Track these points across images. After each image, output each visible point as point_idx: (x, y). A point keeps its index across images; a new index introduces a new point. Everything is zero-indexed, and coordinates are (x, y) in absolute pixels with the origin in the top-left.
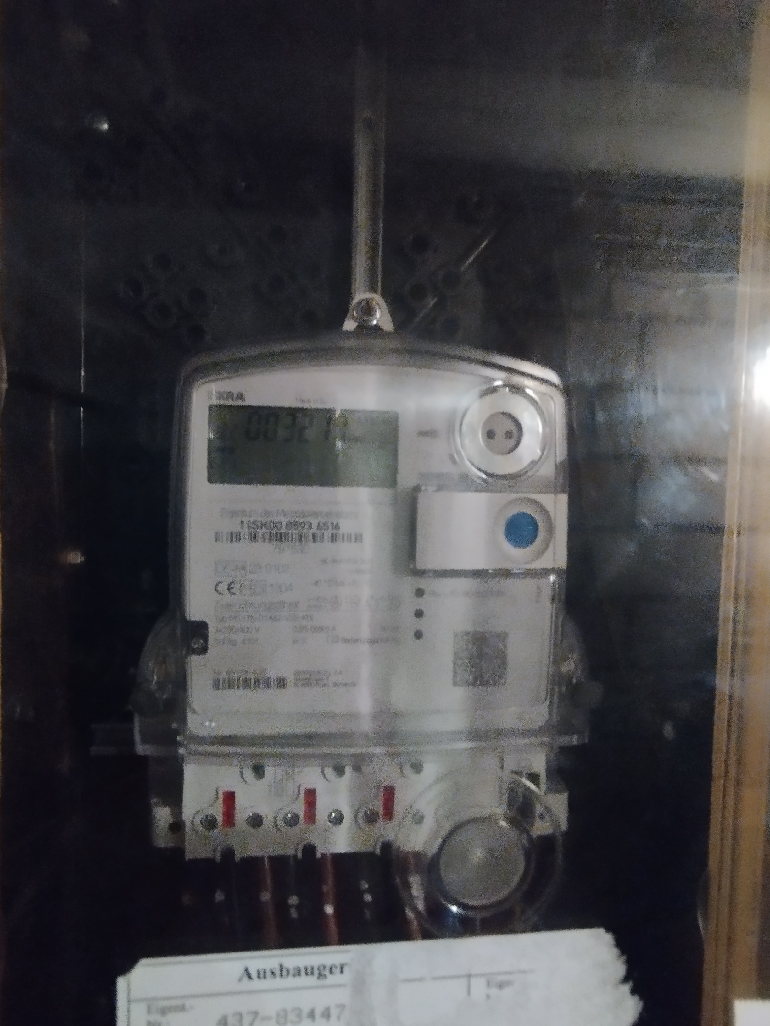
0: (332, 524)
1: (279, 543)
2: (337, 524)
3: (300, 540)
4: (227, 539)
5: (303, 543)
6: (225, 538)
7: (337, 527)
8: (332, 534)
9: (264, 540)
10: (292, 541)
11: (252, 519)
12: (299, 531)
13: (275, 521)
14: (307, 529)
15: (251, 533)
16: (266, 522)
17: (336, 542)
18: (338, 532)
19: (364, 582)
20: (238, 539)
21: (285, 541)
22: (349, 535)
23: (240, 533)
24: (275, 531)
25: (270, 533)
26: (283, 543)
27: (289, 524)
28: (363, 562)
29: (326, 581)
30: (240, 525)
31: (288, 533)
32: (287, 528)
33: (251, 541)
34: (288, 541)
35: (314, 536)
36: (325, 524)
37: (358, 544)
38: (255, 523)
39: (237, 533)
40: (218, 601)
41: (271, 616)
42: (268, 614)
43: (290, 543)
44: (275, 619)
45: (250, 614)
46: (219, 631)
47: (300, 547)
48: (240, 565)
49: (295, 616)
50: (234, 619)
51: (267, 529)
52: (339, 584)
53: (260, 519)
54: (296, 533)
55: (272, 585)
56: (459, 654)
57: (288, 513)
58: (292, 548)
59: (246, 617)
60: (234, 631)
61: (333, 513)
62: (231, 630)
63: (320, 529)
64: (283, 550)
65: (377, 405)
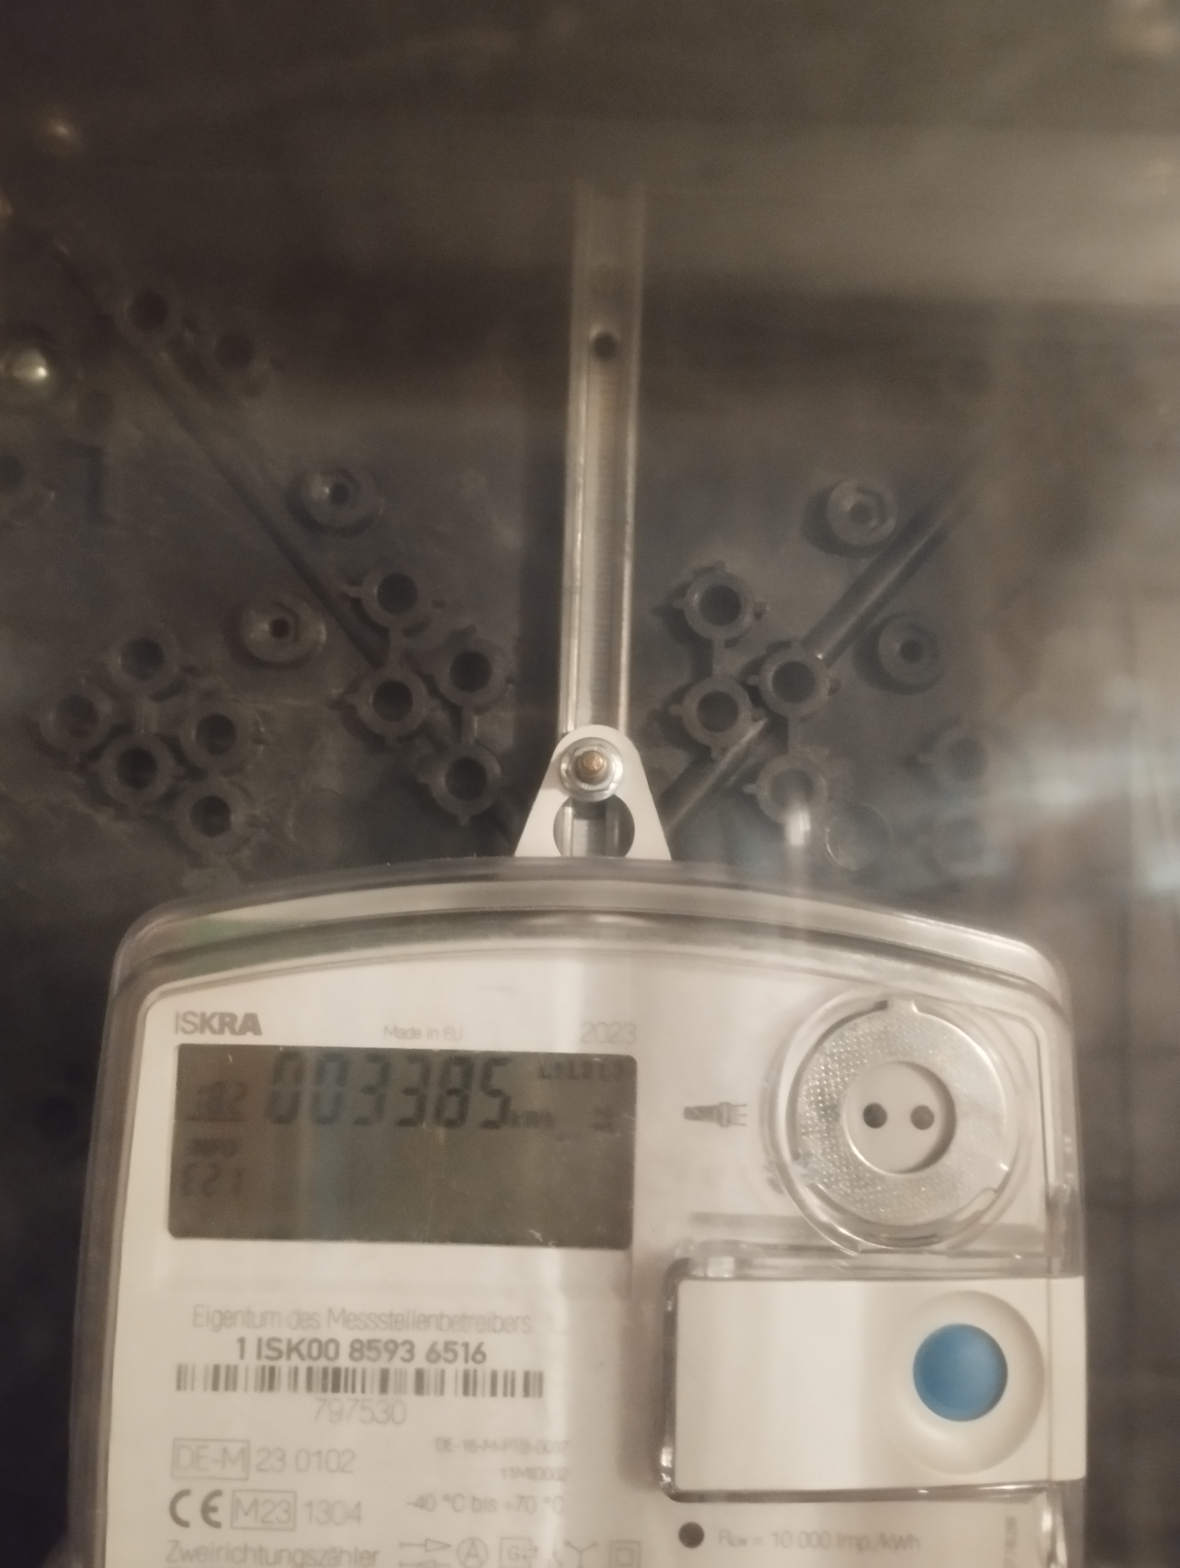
0: (466, 1346)
1: (330, 1395)
2: (480, 1345)
3: (384, 1388)
4: (206, 1382)
5: (391, 1396)
6: (199, 1382)
7: (479, 1354)
8: (466, 1374)
9: (295, 1386)
10: (363, 1391)
11: (266, 1333)
12: (383, 1363)
13: (324, 1338)
14: (404, 1360)
15: (263, 1368)
16: (301, 1341)
17: (475, 1394)
18: (479, 1368)
19: (547, 1500)
20: (231, 1384)
21: (346, 1391)
22: (510, 1378)
23: (236, 1368)
24: (322, 1363)
25: (310, 1371)
26: (342, 1396)
27: (357, 1346)
28: (544, 1448)
29: (446, 1498)
30: (237, 1347)
31: (354, 1371)
32: (351, 1356)
33: (262, 1389)
34: (353, 1390)
35: (420, 1375)
36: (449, 1346)
37: (531, 1401)
38: (275, 1345)
39: (228, 1368)
40: (175, 1543)
43: (358, 1395)
47: (383, 1406)
48: (234, 1449)
51: (302, 1358)
52: (481, 1505)
53: (286, 1333)
54: (373, 1370)
55: (310, 1504)
57: (357, 1317)
58: (362, 1409)
61: (470, 1317)
63: (436, 1360)
64: (341, 1413)
65: (583, 1040)
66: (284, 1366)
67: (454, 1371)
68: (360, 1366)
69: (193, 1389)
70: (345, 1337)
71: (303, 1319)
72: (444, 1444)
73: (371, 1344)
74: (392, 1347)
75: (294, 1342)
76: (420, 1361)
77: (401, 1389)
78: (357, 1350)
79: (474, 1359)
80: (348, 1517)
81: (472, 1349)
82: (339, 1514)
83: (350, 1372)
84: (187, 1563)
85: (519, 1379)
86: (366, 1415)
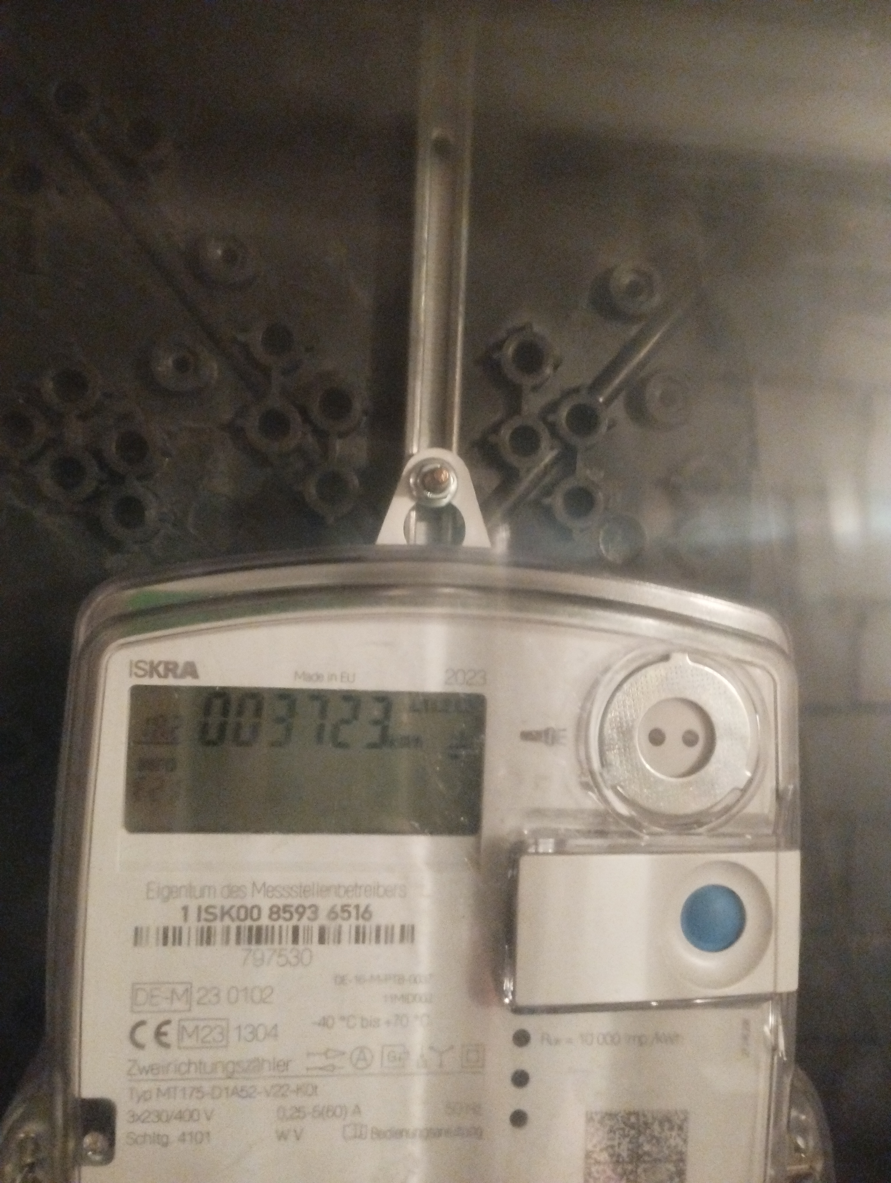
0: (357, 907)
1: (254, 947)
2: (368, 906)
3: (295, 940)
4: (157, 939)
5: (301, 946)
6: (152, 940)
7: (366, 914)
8: (357, 929)
9: (227, 941)
10: (280, 942)
11: (205, 902)
12: (294, 922)
13: (249, 906)
14: (309, 919)
15: (202, 928)
16: (232, 907)
17: (364, 942)
18: (367, 924)
19: (416, 1017)
20: (178, 940)
21: (266, 943)
22: (390, 930)
23: (181, 928)
24: (249, 922)
25: (239, 929)
26: (263, 947)
27: (275, 909)
28: (415, 980)
29: (342, 1018)
30: (182, 913)
31: (273, 927)
32: (270, 917)
33: (201, 944)
34: (272, 942)
35: (322, 930)
36: (345, 909)
37: (405, 947)
38: (211, 910)
39: (174, 929)
40: (135, 1061)
41: (235, 1088)
42: (231, 1084)
43: (276, 945)
44: (244, 1094)
45: (196, 1084)
46: (135, 1118)
47: (295, 953)
48: (180, 989)
49: (281, 1087)
50: (164, 1095)
51: (233, 920)
52: (369, 1023)
53: (219, 901)
54: (288, 927)
55: (239, 1027)
56: (595, 1156)
57: (274, 889)
58: (280, 956)
59: (188, 1092)
60: (164, 1118)
61: (361, 887)
62: (159, 1116)
63: (335, 919)
64: (262, 959)
65: (446, 683)
66: (218, 926)
67: (348, 926)
68: (277, 924)
69: (147, 944)
70: (266, 904)
71: (232, 890)
72: (341, 980)
73: (286, 908)
74: (301, 910)
75: (226, 908)
76: (323, 920)
77: (308, 940)
78: (274, 913)
79: (363, 917)
80: (267, 1035)
81: (362, 909)
82: (261, 1033)
83: (270, 929)
84: (144, 1076)
85: (397, 931)
86: (282, 960)
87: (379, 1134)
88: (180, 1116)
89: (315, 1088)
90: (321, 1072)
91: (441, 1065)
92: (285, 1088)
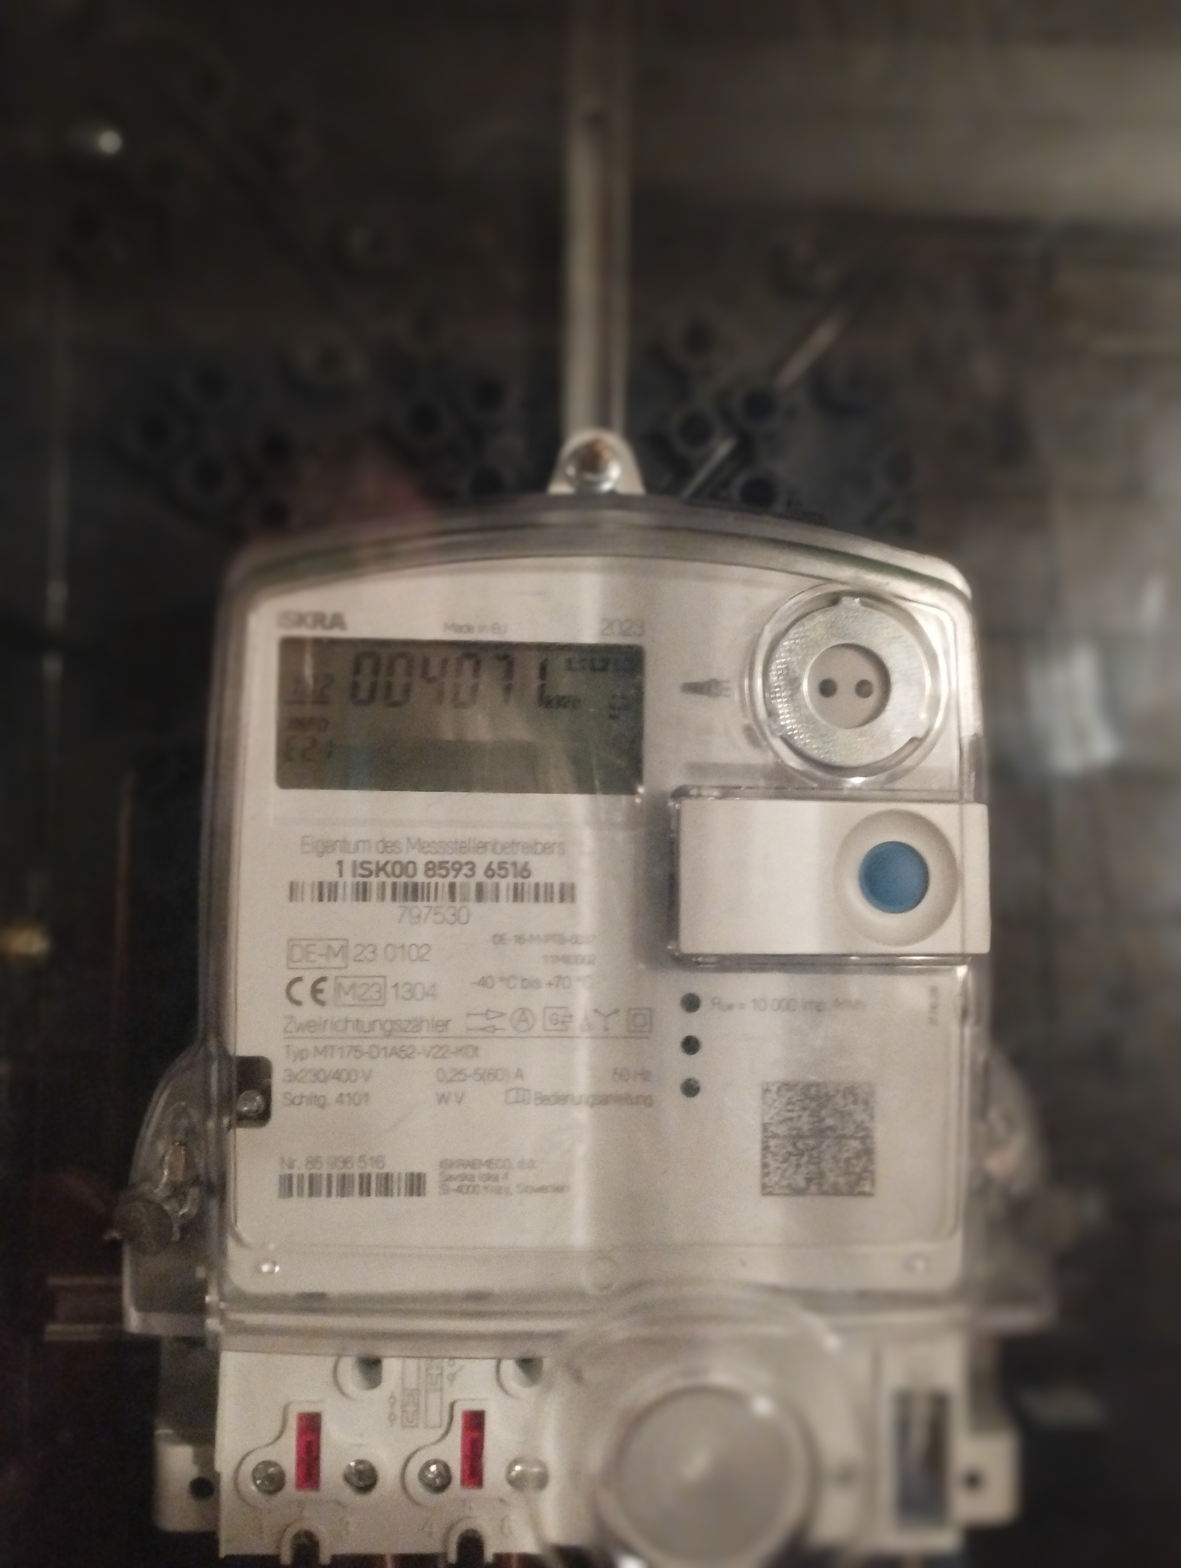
0: (514, 864)
1: (410, 904)
2: (527, 863)
3: (452, 897)
4: (313, 895)
6: (308, 895)
7: (525, 871)
8: (516, 887)
9: (382, 897)
10: (436, 900)
11: (360, 857)
12: (450, 879)
13: (404, 861)
14: (466, 875)
15: (358, 883)
16: (387, 863)
17: (522, 900)
18: (526, 881)
19: (579, 979)
20: (333, 896)
21: (423, 900)
22: (549, 887)
23: (336, 884)
24: (404, 879)
25: (394, 885)
26: (420, 904)
27: (431, 866)
28: (576, 940)
29: (502, 979)
30: (337, 868)
31: (429, 884)
32: (426, 874)
33: (357, 899)
34: (428, 900)
35: (480, 888)
36: (501, 865)
37: (566, 906)
38: (366, 866)
39: (330, 884)
40: (291, 1018)
41: (394, 1048)
42: (390, 1043)
43: (432, 903)
44: (403, 1054)
45: (355, 1043)
46: (293, 1077)
47: (452, 911)
48: (336, 945)
49: (441, 1048)
50: (321, 1054)
51: (388, 875)
52: (529, 984)
53: (375, 857)
54: (443, 884)
55: (396, 985)
56: (773, 1129)
57: (429, 845)
58: (436, 914)
59: (347, 1050)
60: (322, 1076)
61: (518, 843)
62: (318, 1076)
63: (492, 876)
64: (419, 916)
65: (603, 633)
66: (374, 881)
67: (506, 883)
68: (433, 881)
69: (302, 900)
70: (421, 860)
71: (387, 846)
72: (499, 939)
73: (442, 865)
74: (457, 867)
75: (382, 863)
76: (480, 876)
77: (465, 899)
78: (430, 869)
79: (521, 875)
80: (426, 995)
81: (519, 867)
82: (419, 992)
83: (426, 885)
84: (300, 1034)
85: (556, 889)
86: (438, 918)
87: (543, 1100)
88: (337, 1075)
89: (476, 1049)
90: (480, 1033)
91: (606, 1029)
92: (444, 1049)
